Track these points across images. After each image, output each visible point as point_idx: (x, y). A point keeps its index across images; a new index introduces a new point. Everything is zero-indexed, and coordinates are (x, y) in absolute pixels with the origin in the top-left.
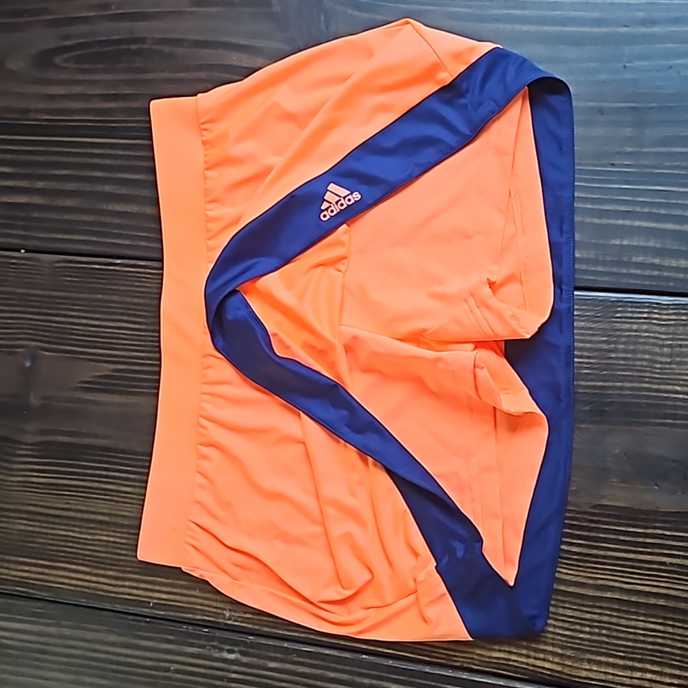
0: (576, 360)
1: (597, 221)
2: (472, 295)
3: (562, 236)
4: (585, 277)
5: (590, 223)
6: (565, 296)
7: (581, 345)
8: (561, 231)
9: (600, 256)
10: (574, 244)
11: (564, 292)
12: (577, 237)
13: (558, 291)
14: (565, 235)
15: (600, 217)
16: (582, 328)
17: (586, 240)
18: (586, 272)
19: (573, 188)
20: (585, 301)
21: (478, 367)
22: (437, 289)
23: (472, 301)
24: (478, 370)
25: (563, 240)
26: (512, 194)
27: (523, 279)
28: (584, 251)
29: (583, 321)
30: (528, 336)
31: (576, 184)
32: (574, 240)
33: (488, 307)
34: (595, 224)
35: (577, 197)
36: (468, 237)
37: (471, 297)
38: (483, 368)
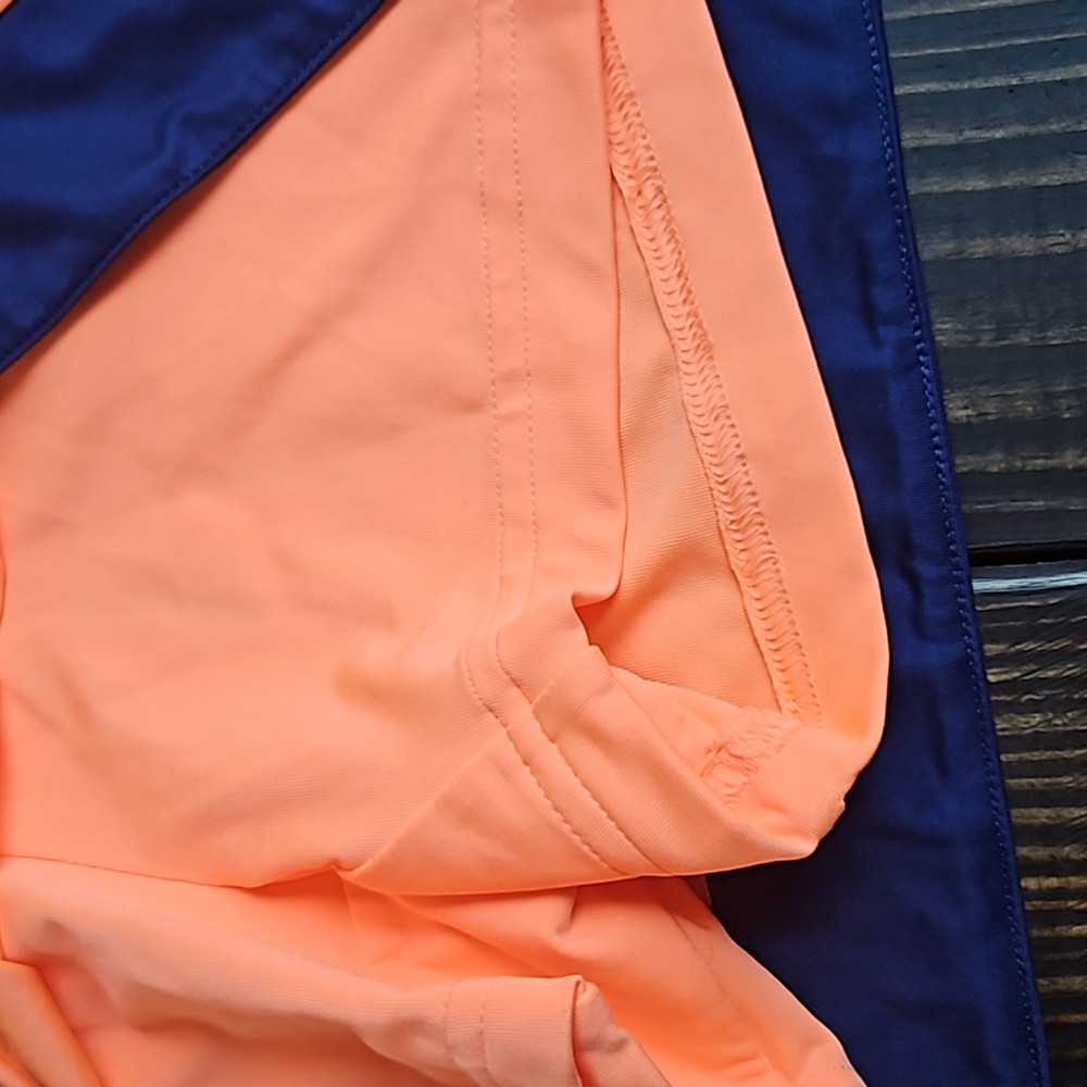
0: (1030, 883)
1: (1021, 244)
2: (517, 683)
3: (876, 341)
4: (1006, 506)
5: (994, 261)
6: (933, 611)
7: (1042, 815)
8: (869, 315)
9: (1063, 403)
10: (935, 365)
11: (926, 589)
12: (946, 331)
13: (900, 585)
14: (889, 334)
15: (1038, 226)
16: (1037, 740)
17: (986, 341)
18: (1008, 482)
19: (892, 114)
20: (1026, 617)
21: (594, 1045)
22: (376, 653)
23: (522, 713)
24: (597, 1062)
25: (886, 356)
26: (626, 185)
27: (738, 560)
28: (984, 391)
29: (1036, 707)
30: (806, 847)
31: (899, 91)
32: (933, 350)
33: (595, 735)
34: (1017, 260)
35: (915, 149)
36: (471, 405)
37: (516, 692)
38: (619, 1046)
